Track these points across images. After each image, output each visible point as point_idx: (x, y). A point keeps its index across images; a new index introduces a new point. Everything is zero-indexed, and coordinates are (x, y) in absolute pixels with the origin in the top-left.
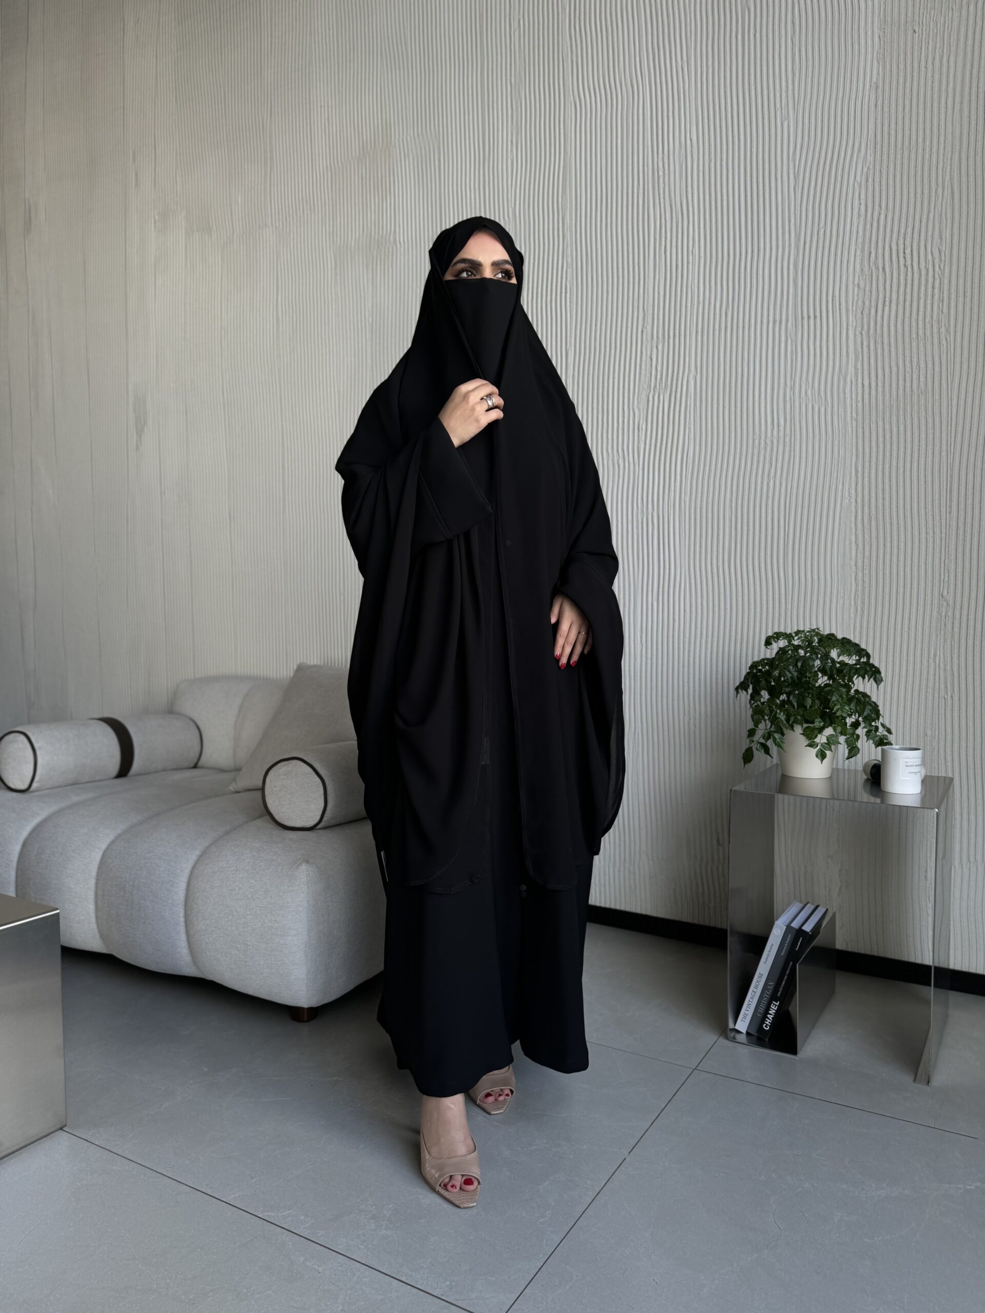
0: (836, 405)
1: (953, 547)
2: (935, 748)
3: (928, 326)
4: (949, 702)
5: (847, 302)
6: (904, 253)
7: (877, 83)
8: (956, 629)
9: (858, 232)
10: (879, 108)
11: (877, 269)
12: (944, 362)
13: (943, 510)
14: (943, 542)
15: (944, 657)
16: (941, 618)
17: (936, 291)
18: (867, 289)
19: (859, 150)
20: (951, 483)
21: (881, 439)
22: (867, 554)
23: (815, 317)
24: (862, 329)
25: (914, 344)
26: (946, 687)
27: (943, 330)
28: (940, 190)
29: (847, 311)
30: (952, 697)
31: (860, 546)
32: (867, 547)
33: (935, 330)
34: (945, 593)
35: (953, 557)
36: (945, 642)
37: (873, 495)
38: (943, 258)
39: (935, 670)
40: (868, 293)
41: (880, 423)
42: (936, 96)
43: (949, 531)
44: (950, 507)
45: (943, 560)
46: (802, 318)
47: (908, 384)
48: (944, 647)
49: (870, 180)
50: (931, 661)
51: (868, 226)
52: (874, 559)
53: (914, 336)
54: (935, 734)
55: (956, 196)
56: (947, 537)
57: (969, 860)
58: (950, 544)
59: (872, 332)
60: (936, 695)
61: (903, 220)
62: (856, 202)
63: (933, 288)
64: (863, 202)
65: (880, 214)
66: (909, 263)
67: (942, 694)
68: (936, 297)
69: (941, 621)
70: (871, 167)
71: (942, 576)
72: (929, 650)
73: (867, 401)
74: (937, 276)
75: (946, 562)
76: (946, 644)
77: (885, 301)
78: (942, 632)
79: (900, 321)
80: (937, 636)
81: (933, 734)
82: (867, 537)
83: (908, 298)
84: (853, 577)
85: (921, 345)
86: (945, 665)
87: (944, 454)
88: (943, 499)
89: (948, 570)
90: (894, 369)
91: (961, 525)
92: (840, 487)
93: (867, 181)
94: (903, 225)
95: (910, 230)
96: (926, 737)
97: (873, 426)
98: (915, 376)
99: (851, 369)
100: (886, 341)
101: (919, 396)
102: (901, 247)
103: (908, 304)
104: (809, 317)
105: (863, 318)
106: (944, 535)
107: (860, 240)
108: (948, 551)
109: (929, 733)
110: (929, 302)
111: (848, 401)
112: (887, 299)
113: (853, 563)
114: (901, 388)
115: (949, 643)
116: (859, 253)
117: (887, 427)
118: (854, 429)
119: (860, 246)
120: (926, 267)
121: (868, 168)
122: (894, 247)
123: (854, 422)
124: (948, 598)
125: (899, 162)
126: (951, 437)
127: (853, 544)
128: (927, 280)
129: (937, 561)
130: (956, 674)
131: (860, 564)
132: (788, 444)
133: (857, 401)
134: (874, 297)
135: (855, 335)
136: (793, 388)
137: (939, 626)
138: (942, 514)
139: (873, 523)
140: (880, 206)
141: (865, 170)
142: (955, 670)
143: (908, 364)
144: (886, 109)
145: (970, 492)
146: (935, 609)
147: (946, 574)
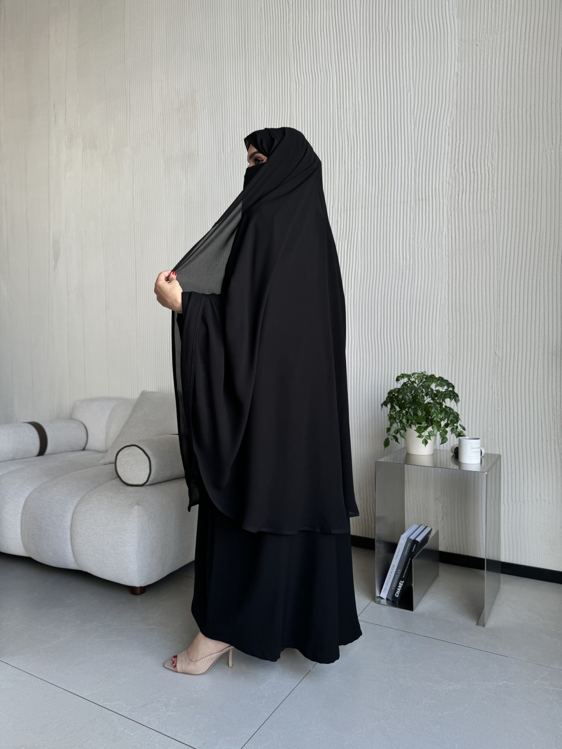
0: (437, 248)
1: (501, 326)
2: (493, 438)
3: (486, 205)
4: (500, 412)
5: (443, 191)
6: (473, 165)
7: (457, 73)
8: (503, 372)
9: (448, 153)
10: (459, 86)
11: (459, 173)
12: (495, 225)
13: (496, 306)
15: (497, 387)
16: (495, 366)
17: (490, 186)
18: (454, 185)
19: (448, 109)
21: (462, 267)
22: (454, 330)
23: (426, 200)
24: (451, 206)
25: (479, 215)
26: (498, 404)
27: (494, 207)
28: (492, 131)
29: (443, 196)
30: (502, 409)
31: (451, 326)
32: (454, 327)
33: (490, 208)
34: (497, 352)
35: (501, 332)
36: (497, 379)
37: (458, 298)
38: (494, 168)
39: (492, 394)
40: (454, 187)
41: (461, 258)
42: (489, 80)
43: (499, 318)
44: (499, 304)
45: (495, 334)
46: (419, 200)
47: (476, 237)
48: (497, 382)
49: (454, 125)
50: (490, 389)
51: (454, 150)
52: (458, 333)
53: (479, 210)
54: (493, 430)
55: (500, 135)
56: (498, 321)
57: (512, 501)
59: (456, 208)
60: (493, 408)
61: (472, 147)
62: (447, 137)
63: (489, 184)
64: (451, 137)
65: (460, 144)
66: (475, 170)
67: (496, 408)
68: (490, 190)
69: (495, 368)
70: (455, 118)
71: (496, 343)
72: (489, 383)
73: (454, 246)
74: (490, 178)
75: (498, 335)
76: (498, 380)
77: (463, 191)
78: (496, 374)
79: (471, 202)
80: (493, 376)
81: (492, 430)
82: (454, 321)
83: (475, 189)
84: (447, 343)
85: (483, 215)
86: (498, 392)
87: (496, 275)
88: (496, 300)
89: (499, 339)
90: (468, 228)
91: (505, 314)
92: (440, 293)
93: (453, 126)
94: (472, 150)
95: (476, 152)
96: (488, 432)
97: (458, 260)
98: (480, 232)
99: (445, 228)
100: (464, 213)
101: (482, 243)
102: (471, 162)
103: (475, 192)
104: (422, 200)
105: (451, 200)
106: (496, 320)
107: (449, 158)
108: (499, 329)
109: (490, 429)
110: (486, 192)
111: (444, 245)
112: (464, 190)
113: (447, 336)
114: (472, 239)
115: (499, 380)
116: (449, 165)
117: (465, 260)
118: (447, 261)
119: (449, 161)
120: (484, 173)
121: (453, 119)
122: (468, 162)
123: (447, 258)
124: (499, 355)
125: (469, 116)
126: (499, 266)
127: (447, 325)
128: (485, 180)
129: (492, 334)
130: (504, 397)
131: (451, 336)
132: (411, 270)
133: (449, 246)
134: (457, 189)
135: (447, 210)
136: (414, 239)
137: (494, 370)
138: (495, 308)
139: (458, 313)
140: (460, 140)
141: (452, 120)
142: (503, 394)
143: (476, 226)
144: (462, 87)
145: (510, 296)
146: (492, 361)
147: (498, 342)
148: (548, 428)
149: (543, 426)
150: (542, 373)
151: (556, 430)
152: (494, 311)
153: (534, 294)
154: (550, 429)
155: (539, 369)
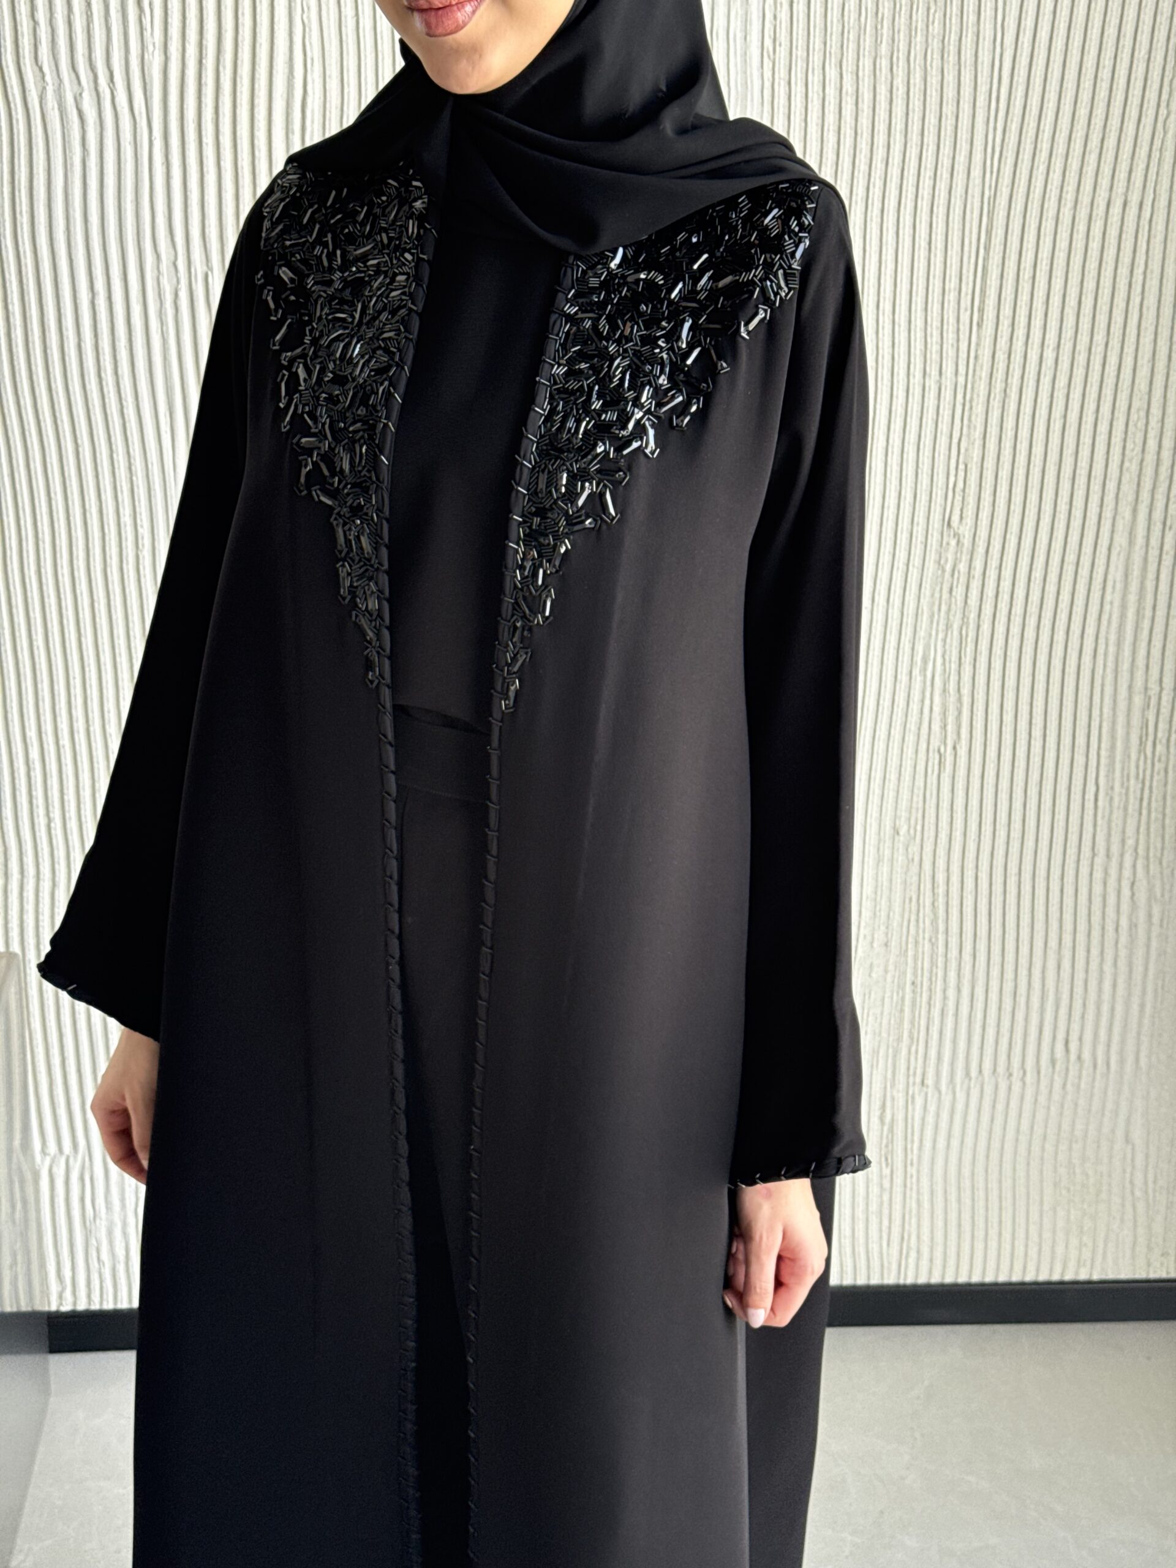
1: (979, 409)
2: (913, 860)
4: (949, 759)
8: (973, 602)
13: (965, 317)
14: (960, 397)
15: (944, 664)
16: (943, 576)
20: (987, 250)
26: (944, 728)
34: (956, 518)
35: (978, 434)
39: (923, 692)
41: (832, 73)
43: (974, 371)
44: (981, 310)
45: (955, 441)
54: (915, 831)
56: (969, 386)
58: (974, 404)
60: (922, 746)
67: (935, 743)
69: (942, 584)
71: (952, 479)
72: (913, 649)
75: (963, 444)
78: (944, 608)
80: (932, 616)
81: (912, 831)
86: (945, 681)
87: (976, 173)
88: (967, 289)
89: (966, 466)
91: (1001, 356)
97: (815, 80)
101: (928, 9)
106: (961, 380)
108: (970, 420)
124: (960, 532)
126: (995, 129)
129: (943, 441)
130: (966, 700)
137: (937, 595)
138: (961, 327)
145: (1026, 275)
146: (932, 557)
147: (961, 474)
148: (1119, 808)
149: (1100, 803)
150: (1117, 604)
151: (1144, 812)
152: (958, 340)
153: (1123, 271)
154: (1126, 809)
155: (1110, 584)
